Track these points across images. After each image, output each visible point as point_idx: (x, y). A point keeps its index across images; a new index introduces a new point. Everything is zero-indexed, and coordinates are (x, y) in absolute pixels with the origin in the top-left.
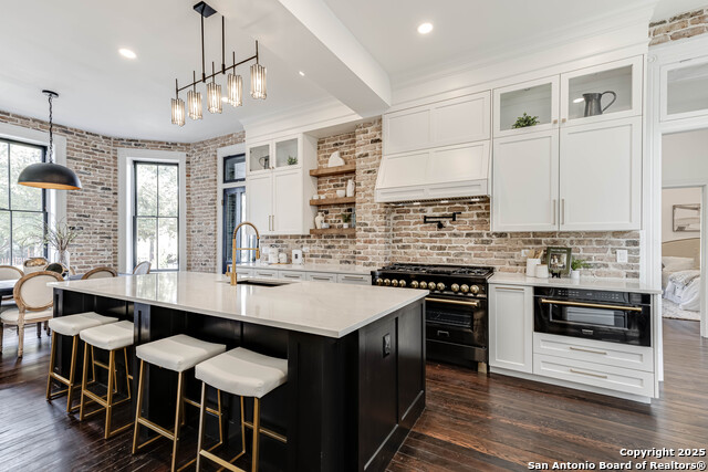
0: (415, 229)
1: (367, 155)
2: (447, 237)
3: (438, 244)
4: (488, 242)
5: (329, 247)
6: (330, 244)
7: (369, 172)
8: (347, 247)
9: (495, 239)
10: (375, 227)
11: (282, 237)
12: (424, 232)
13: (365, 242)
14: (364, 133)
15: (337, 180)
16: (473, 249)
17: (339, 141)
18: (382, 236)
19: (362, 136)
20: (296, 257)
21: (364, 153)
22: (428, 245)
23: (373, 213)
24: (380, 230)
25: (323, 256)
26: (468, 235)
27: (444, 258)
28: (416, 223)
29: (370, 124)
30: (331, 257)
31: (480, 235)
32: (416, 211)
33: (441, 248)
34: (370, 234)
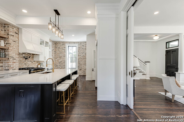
0: (21, 59)
1: (13, 36)
2: (27, 61)
3: (25, 63)
7: (14, 41)
9: (34, 62)
10: (16, 58)
12: (22, 60)
13: (13, 63)
14: (12, 28)
16: (31, 64)
18: (18, 61)
19: (12, 29)
21: (13, 35)
22: (23, 63)
23: (15, 54)
24: (17, 59)
26: (30, 61)
27: (26, 66)
28: (21, 58)
29: (15, 27)
31: (32, 61)
32: (21, 55)
33: (26, 64)
34: (15, 60)
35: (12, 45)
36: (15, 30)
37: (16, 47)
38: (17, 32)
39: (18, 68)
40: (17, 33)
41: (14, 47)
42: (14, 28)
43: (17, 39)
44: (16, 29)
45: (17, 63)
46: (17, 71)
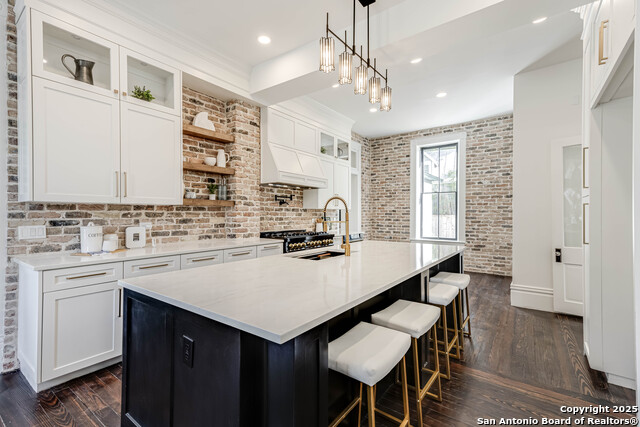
0: (267, 204)
1: (246, 133)
2: (283, 211)
3: (279, 216)
4: (300, 215)
5: (184, 221)
6: (185, 217)
7: (248, 150)
8: (208, 221)
9: (303, 213)
10: (252, 201)
11: (83, 206)
12: (272, 207)
13: (245, 215)
14: (243, 110)
15: (196, 144)
16: (295, 219)
17: (197, 99)
18: (258, 210)
19: (242, 113)
20: (136, 237)
21: (245, 130)
22: (274, 217)
23: (252, 188)
24: (257, 204)
25: (174, 234)
26: (293, 210)
28: (268, 200)
29: (249, 106)
30: (186, 233)
31: (297, 210)
32: (268, 190)
33: (281, 219)
34: (249, 207)
35: (243, 162)
36: (250, 114)
37: (252, 166)
38: (255, 121)
39: (258, 233)
40: (255, 124)
41: (249, 168)
42: (249, 110)
43: (255, 143)
44: (254, 110)
45: (257, 215)
46: (256, 240)
